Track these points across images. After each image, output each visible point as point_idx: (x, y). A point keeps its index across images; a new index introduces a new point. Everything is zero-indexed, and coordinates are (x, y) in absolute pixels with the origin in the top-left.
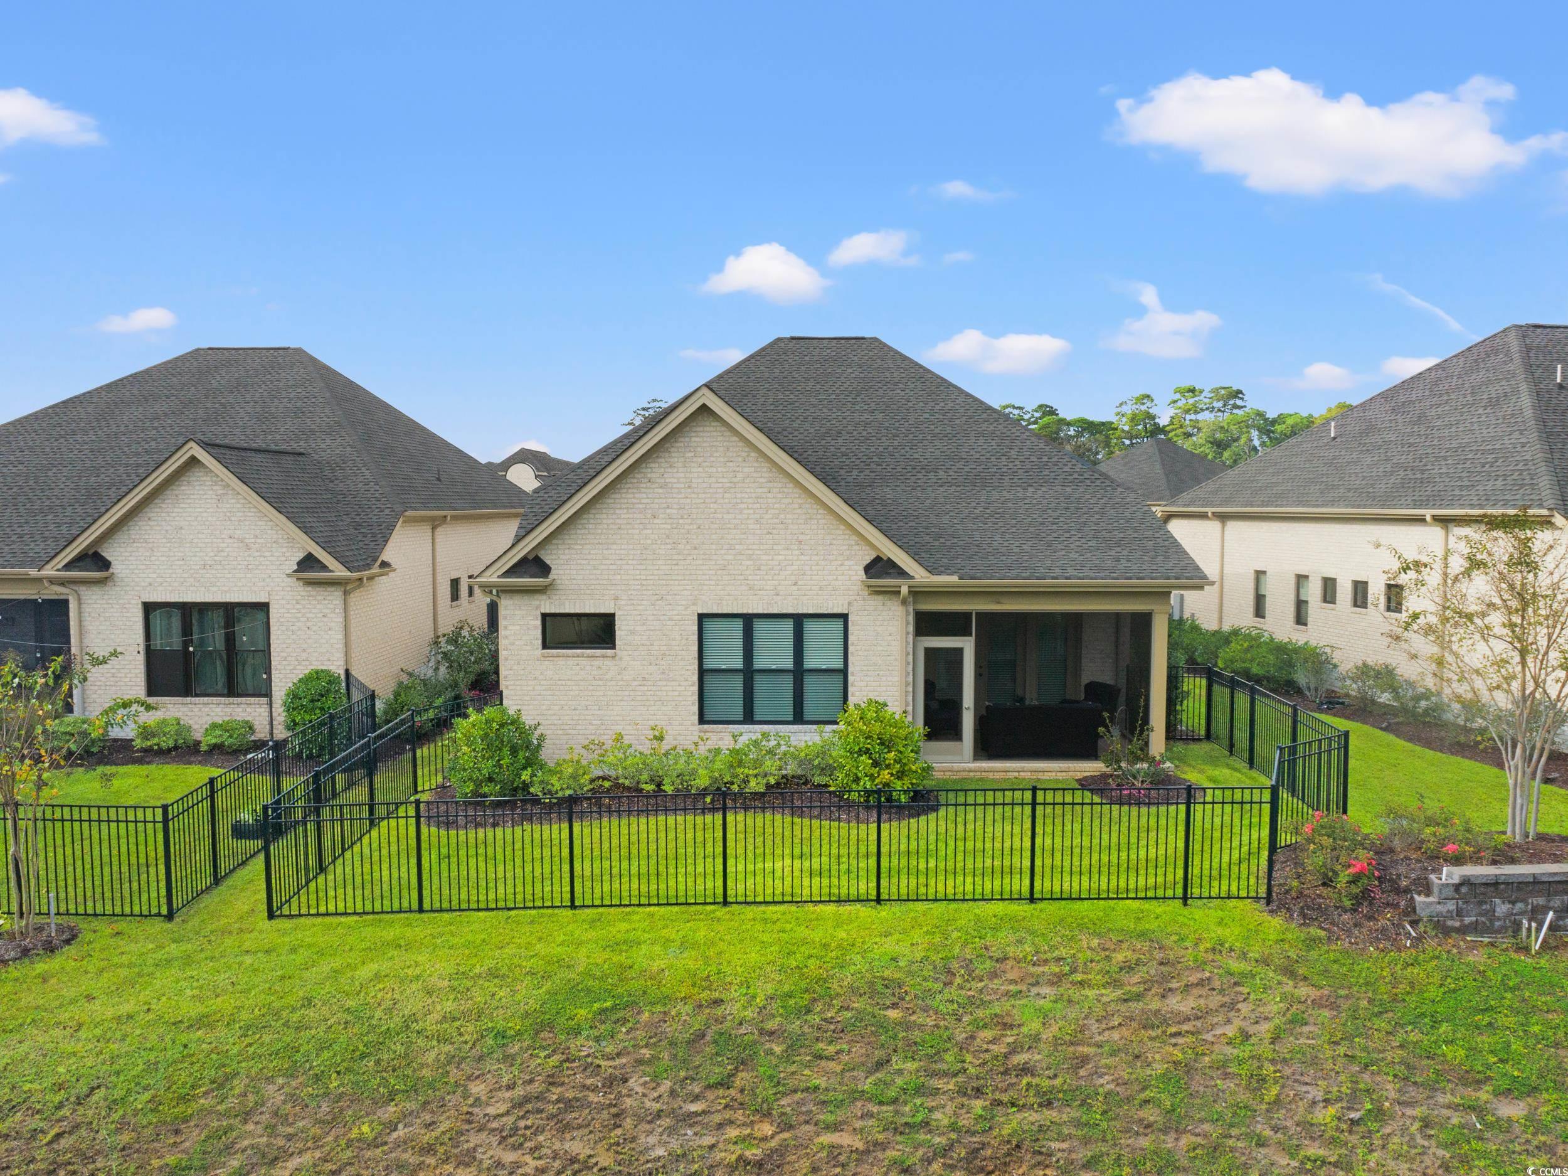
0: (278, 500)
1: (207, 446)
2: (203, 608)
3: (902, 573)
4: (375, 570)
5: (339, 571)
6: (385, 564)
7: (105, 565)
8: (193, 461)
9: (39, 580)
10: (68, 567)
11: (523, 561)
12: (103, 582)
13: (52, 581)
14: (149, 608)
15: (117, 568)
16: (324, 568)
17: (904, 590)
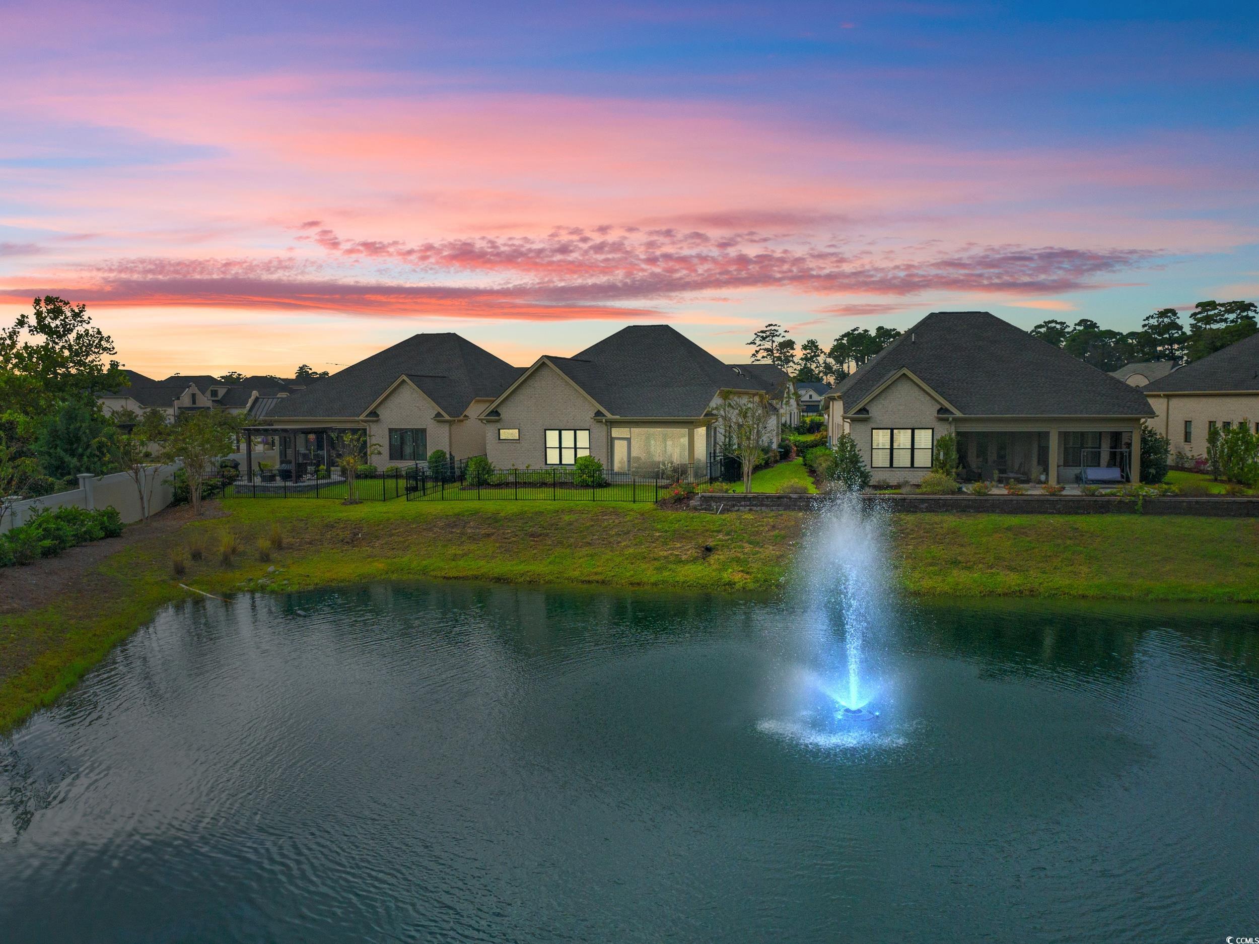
0: (430, 394)
1: (408, 376)
2: (406, 430)
3: (604, 416)
4: (461, 418)
5: (447, 417)
6: (466, 416)
7: (378, 416)
8: (404, 381)
9: (358, 421)
10: (366, 416)
11: (492, 412)
12: (377, 421)
13: (362, 421)
14: (391, 430)
15: (381, 417)
16: (443, 416)
17: (604, 421)
